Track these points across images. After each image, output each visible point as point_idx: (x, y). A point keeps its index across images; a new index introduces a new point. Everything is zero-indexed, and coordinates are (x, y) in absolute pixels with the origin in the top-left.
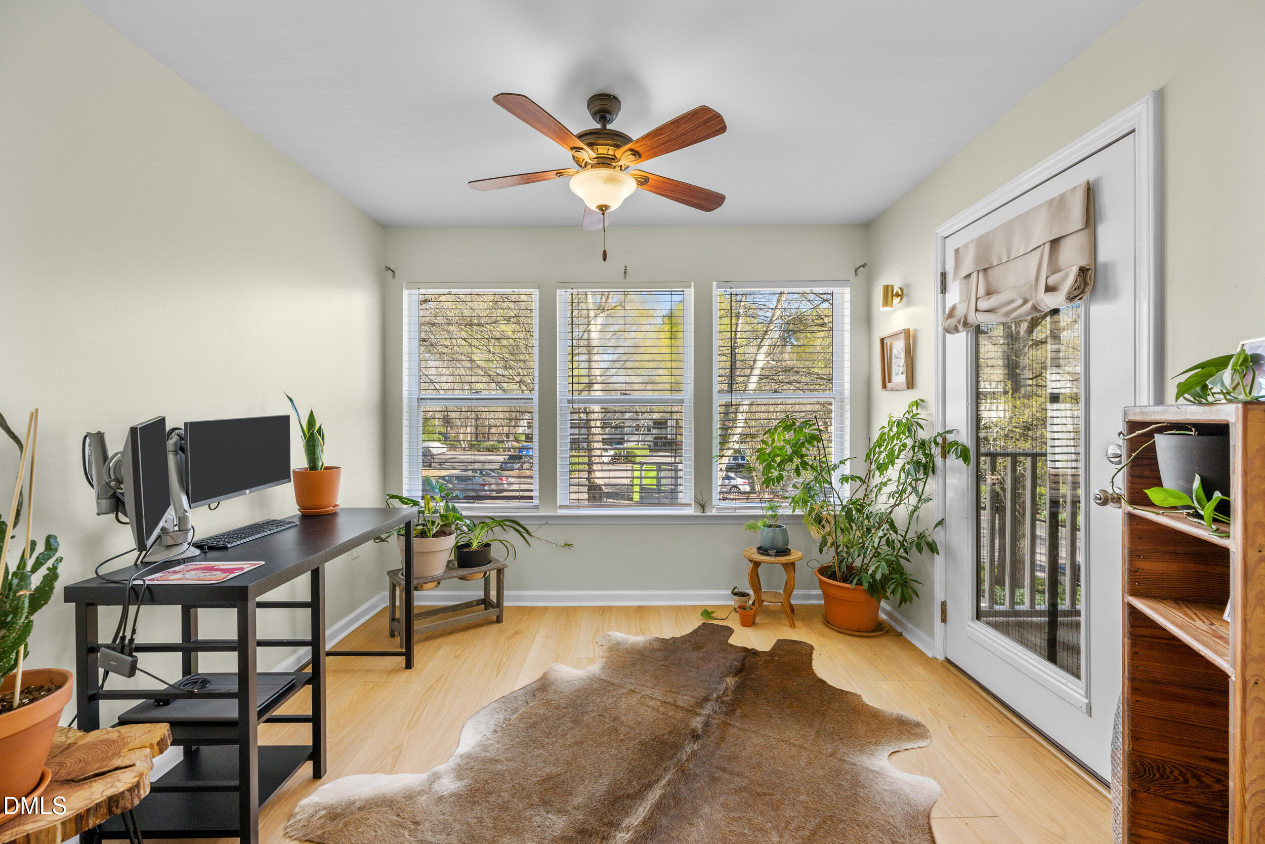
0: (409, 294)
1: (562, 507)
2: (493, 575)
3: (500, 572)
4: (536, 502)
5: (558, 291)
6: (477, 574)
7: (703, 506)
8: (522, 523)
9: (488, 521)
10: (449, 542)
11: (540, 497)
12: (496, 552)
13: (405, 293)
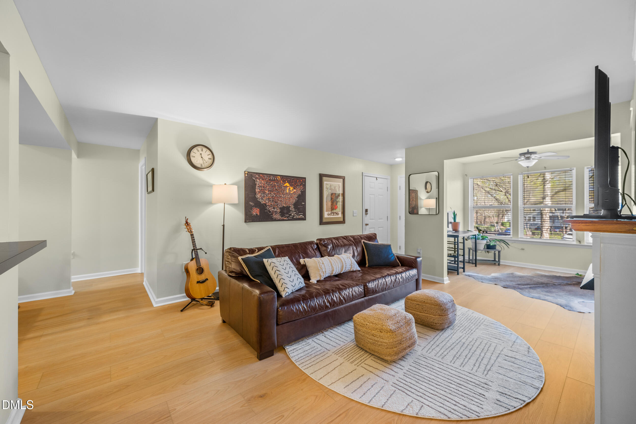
0: (471, 180)
1: (520, 238)
2: (497, 253)
3: (499, 252)
4: (511, 236)
5: (519, 176)
6: (492, 252)
7: (580, 242)
8: (506, 241)
9: (495, 240)
10: (484, 242)
11: (513, 235)
12: (498, 248)
13: (470, 180)
